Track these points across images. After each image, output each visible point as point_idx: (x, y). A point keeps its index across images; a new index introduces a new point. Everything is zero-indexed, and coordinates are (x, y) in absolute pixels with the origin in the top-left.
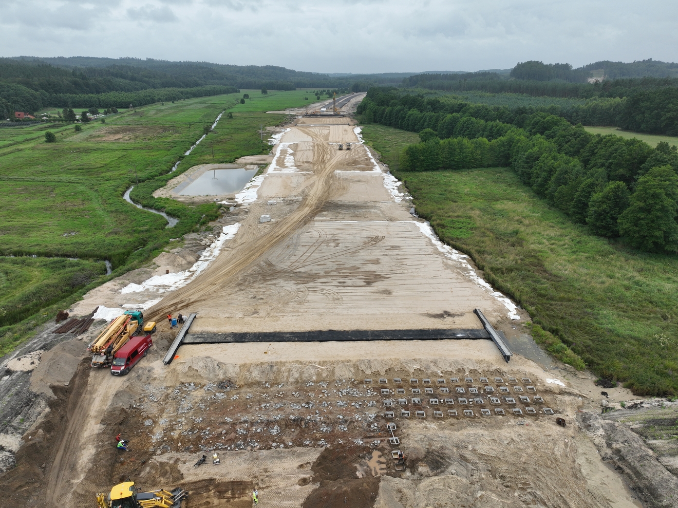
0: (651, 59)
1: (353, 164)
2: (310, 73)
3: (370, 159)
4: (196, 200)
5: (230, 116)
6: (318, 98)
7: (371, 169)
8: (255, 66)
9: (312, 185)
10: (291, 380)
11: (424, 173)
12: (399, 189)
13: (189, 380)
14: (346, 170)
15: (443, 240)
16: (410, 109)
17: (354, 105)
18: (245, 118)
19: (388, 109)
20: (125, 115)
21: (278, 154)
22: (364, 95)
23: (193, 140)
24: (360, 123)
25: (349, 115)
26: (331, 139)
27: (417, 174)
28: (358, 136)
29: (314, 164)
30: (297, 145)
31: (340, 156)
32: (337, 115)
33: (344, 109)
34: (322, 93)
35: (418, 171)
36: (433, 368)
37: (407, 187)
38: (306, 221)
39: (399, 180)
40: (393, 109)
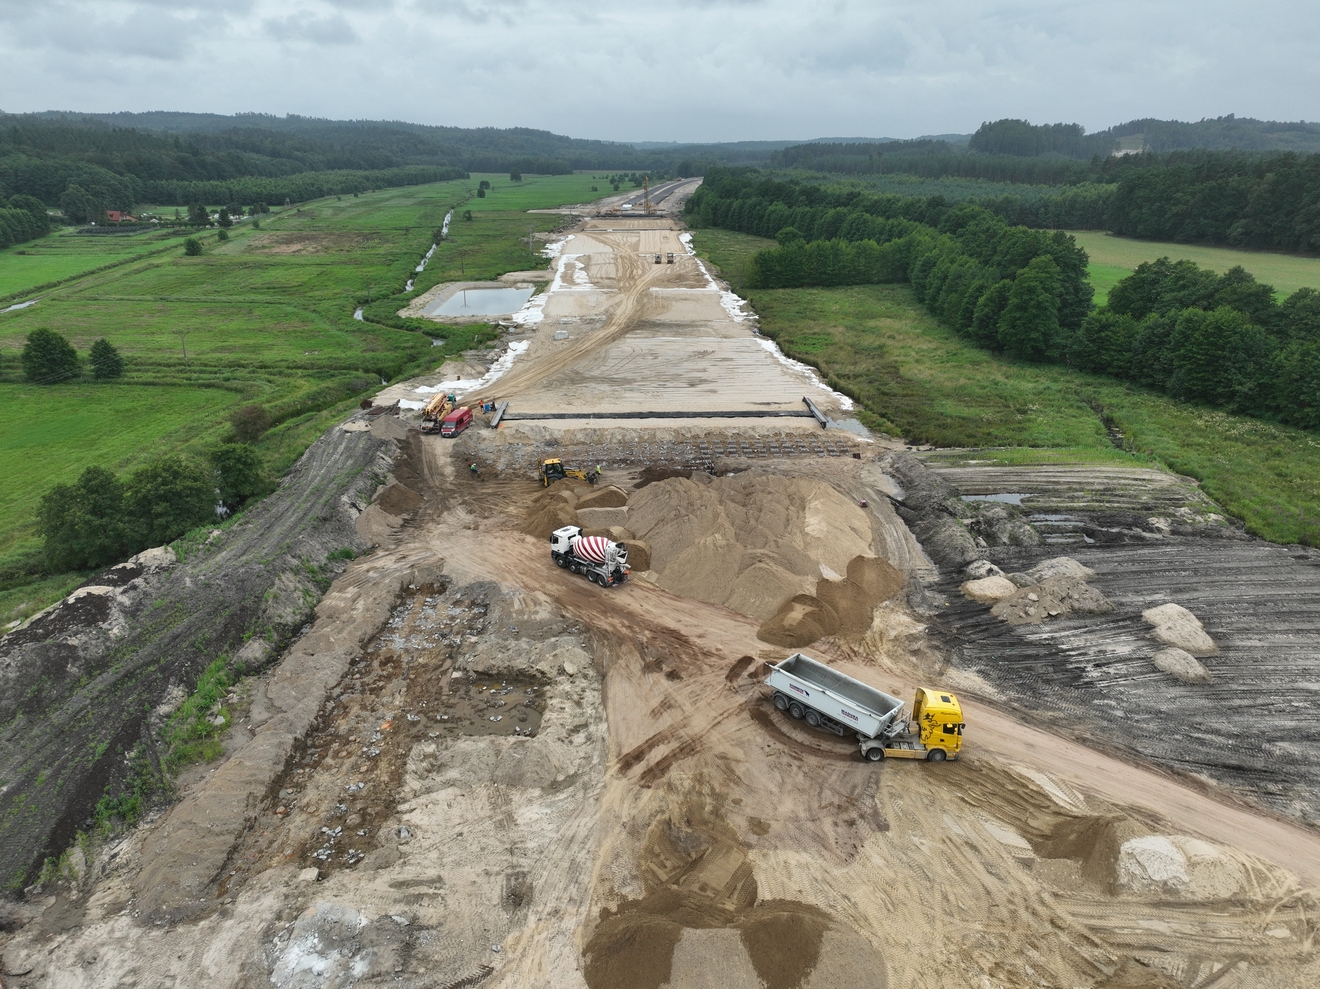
1: (679, 280)
2: (597, 143)
3: (703, 274)
4: (458, 320)
5: (468, 217)
6: (616, 188)
7: (704, 286)
8: (492, 129)
9: (618, 304)
10: (614, 441)
11: (781, 290)
12: (742, 309)
13: (517, 441)
14: (665, 287)
15: (788, 356)
16: (772, 202)
17: (681, 199)
18: (494, 221)
19: (736, 204)
20: (284, 215)
21: (561, 269)
22: (699, 182)
23: (421, 252)
24: (691, 227)
25: (672, 216)
26: (642, 248)
27: (770, 291)
28: (687, 246)
29: (619, 281)
30: (589, 257)
31: (657, 270)
32: (650, 215)
33: (662, 206)
34: (622, 179)
35: (773, 288)
36: (751, 432)
37: (753, 306)
38: (614, 338)
39: (744, 299)
40: (744, 203)
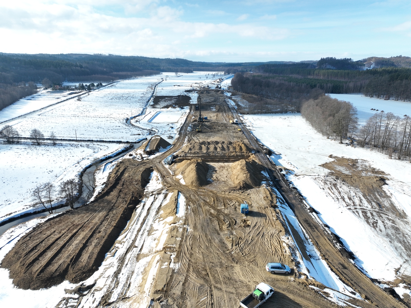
0: (401, 56)
